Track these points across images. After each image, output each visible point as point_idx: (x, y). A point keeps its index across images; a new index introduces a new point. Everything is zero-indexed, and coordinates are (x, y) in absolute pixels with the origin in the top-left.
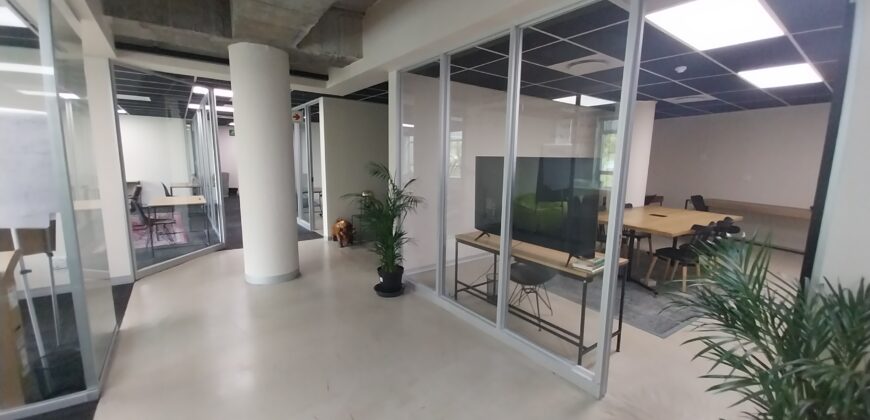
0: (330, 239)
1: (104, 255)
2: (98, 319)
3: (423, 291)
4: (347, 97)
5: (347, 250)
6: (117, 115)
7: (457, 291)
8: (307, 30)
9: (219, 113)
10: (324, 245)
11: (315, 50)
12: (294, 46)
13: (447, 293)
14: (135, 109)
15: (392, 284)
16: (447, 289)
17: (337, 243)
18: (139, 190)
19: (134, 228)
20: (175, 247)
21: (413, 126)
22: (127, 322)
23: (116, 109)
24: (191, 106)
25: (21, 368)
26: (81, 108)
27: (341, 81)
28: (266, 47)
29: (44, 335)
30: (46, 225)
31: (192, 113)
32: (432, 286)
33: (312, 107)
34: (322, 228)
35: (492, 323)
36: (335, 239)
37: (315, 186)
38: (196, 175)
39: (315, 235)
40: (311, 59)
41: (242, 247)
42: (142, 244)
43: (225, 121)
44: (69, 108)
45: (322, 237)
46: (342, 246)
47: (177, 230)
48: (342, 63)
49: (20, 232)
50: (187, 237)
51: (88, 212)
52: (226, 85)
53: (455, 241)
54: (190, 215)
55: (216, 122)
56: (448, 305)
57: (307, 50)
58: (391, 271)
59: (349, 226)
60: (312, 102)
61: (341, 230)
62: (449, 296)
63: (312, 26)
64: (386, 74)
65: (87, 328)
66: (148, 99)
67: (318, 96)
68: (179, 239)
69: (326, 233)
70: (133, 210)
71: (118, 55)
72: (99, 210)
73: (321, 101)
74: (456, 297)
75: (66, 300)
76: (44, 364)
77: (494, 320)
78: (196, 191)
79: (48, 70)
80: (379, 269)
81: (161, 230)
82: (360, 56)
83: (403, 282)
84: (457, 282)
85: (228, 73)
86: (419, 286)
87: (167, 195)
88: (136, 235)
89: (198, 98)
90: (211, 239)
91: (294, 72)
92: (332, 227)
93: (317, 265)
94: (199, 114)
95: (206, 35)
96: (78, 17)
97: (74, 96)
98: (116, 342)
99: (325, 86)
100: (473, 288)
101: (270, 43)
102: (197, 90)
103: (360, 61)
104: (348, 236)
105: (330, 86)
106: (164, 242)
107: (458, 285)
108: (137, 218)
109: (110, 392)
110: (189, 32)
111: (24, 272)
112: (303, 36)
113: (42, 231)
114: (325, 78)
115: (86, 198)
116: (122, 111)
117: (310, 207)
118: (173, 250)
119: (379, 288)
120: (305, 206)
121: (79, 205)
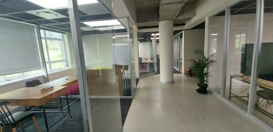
0: (184, 74)
1: (135, 72)
2: (134, 85)
3: (216, 95)
4: (192, 29)
5: (189, 78)
6: (138, 43)
7: (230, 97)
8: (178, 13)
9: (157, 39)
10: (183, 76)
11: (181, 18)
12: (174, 18)
13: (226, 97)
14: (141, 41)
15: (203, 90)
16: (226, 95)
17: (186, 75)
18: (141, 59)
19: (140, 68)
20: (147, 72)
21: (217, 34)
22: (138, 86)
23: (138, 41)
24: (152, 39)
25: (123, 90)
26: (132, 42)
27: (189, 24)
28: (167, 21)
29: (126, 86)
30: (127, 65)
31: (152, 40)
32: (219, 93)
33: (181, 34)
34: (182, 71)
35: (246, 112)
36: (186, 74)
37: (181, 58)
38: (152, 56)
39: (180, 72)
40: (179, 20)
41: (159, 74)
42: (141, 71)
43: (158, 41)
44: (131, 42)
45: (182, 73)
46: (188, 76)
47: (148, 69)
48: (189, 19)
49: (124, 66)
50: (149, 70)
51: (133, 63)
52: (158, 32)
53: (230, 77)
54: (150, 65)
55: (156, 41)
56: (226, 101)
57: (178, 19)
58: (202, 85)
59: (190, 70)
60: (181, 33)
61: (188, 71)
62: (227, 98)
63: (178, 12)
64: (204, 19)
65: (132, 86)
66: (143, 38)
67: (182, 30)
68: (148, 71)
69: (183, 72)
70: (140, 64)
71: (138, 30)
72: (134, 63)
73: (183, 32)
74: (230, 99)
75: (129, 80)
76: (126, 90)
77: (247, 111)
78: (152, 59)
79: (128, 36)
80: (198, 84)
81: (145, 68)
82: (195, 15)
83: (207, 90)
84: (230, 93)
85: (158, 29)
86: (214, 92)
87: (146, 60)
88: (140, 69)
89: (153, 37)
90: (154, 71)
91: (174, 25)
92: (185, 70)
93: (180, 81)
94: (153, 41)
95: (154, 22)
96: (133, 25)
97: (131, 40)
98: (136, 90)
99: (184, 27)
100: (239, 97)
101: (168, 19)
102: (153, 35)
103: (195, 17)
104: (190, 73)
105: (186, 27)
106: (145, 71)
107: (231, 94)
108: (140, 66)
109: (135, 98)
110: (151, 22)
111: (124, 73)
112: (176, 15)
113: (127, 66)
114: (184, 24)
115: (133, 61)
116: (139, 42)
117: (179, 64)
118: (146, 73)
119: (198, 90)
120: (178, 64)
121: (132, 62)
